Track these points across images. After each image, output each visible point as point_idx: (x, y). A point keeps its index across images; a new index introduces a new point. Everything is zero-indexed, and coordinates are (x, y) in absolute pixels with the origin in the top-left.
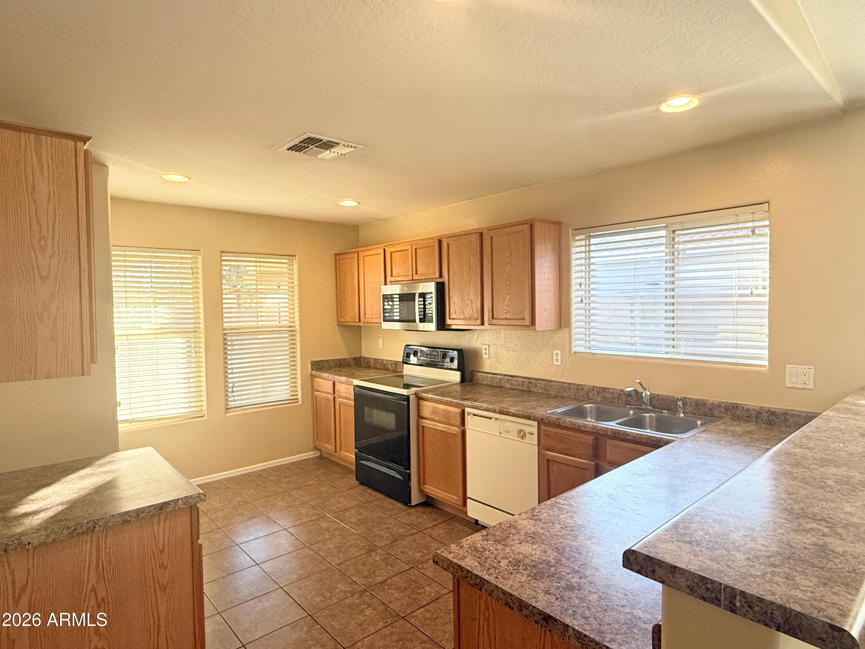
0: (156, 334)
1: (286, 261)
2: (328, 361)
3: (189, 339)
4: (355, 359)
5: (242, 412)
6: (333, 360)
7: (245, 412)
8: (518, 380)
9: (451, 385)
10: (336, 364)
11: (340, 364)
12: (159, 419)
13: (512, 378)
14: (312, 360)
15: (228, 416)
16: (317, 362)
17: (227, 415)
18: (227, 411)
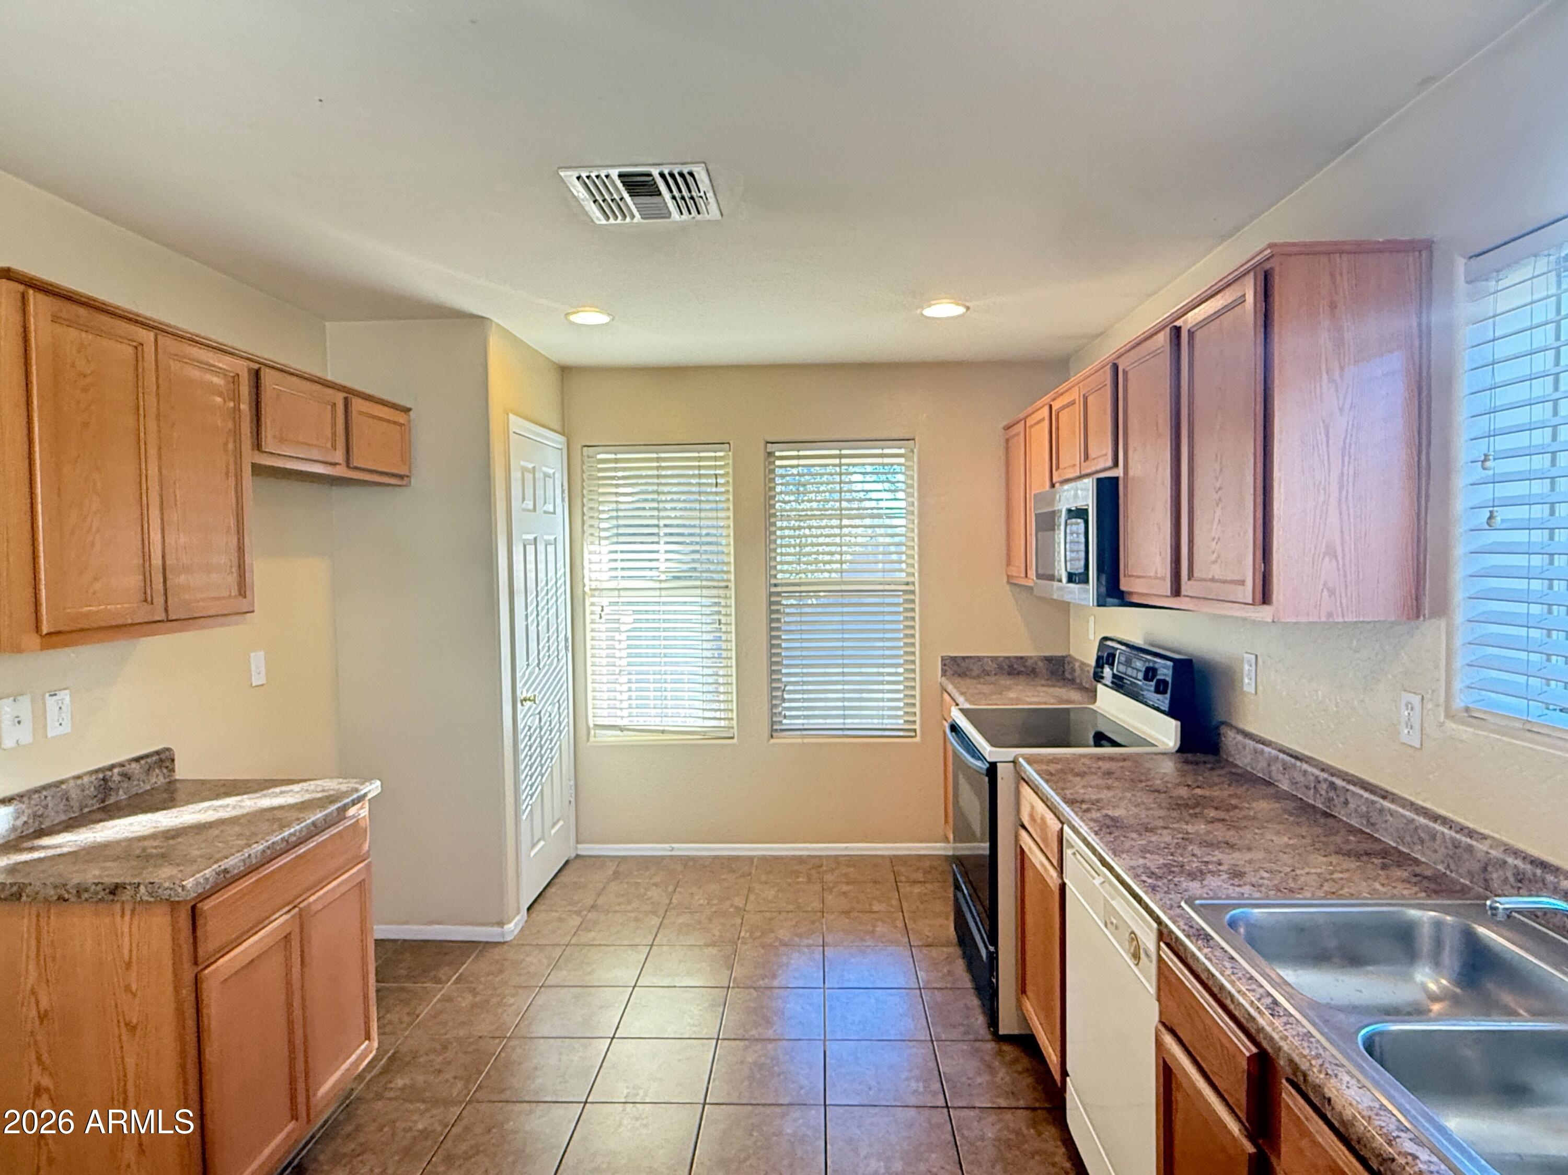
0: (660, 589)
1: (902, 451)
2: (979, 659)
3: (716, 600)
4: (1049, 659)
5: (800, 741)
6: (994, 659)
7: (806, 741)
8: (1305, 772)
9: (1156, 754)
10: (1001, 667)
11: (1011, 666)
12: (663, 732)
13: (1293, 760)
14: (945, 654)
15: (774, 744)
16: (954, 659)
17: (772, 741)
18: (774, 734)
